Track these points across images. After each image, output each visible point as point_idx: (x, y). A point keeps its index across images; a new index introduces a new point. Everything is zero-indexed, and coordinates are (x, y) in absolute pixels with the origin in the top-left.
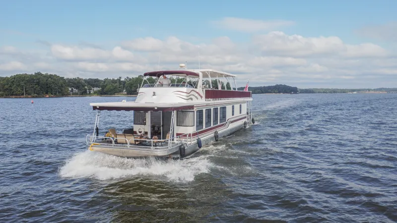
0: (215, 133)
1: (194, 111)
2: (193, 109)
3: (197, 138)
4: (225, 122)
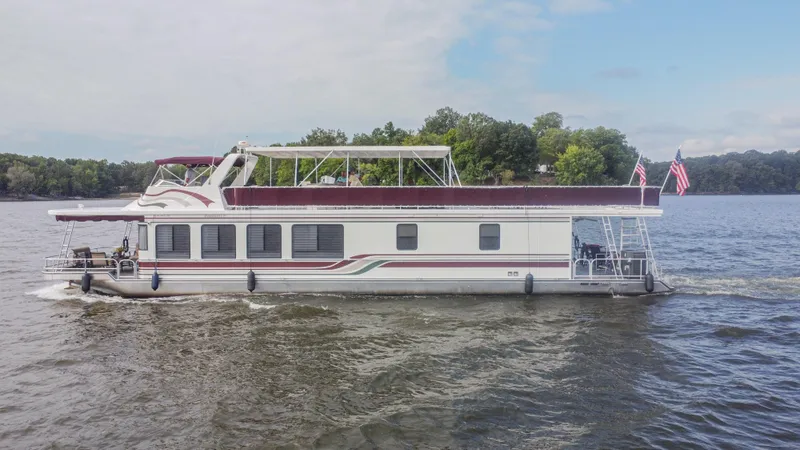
2: (143, 221)
4: (339, 261)
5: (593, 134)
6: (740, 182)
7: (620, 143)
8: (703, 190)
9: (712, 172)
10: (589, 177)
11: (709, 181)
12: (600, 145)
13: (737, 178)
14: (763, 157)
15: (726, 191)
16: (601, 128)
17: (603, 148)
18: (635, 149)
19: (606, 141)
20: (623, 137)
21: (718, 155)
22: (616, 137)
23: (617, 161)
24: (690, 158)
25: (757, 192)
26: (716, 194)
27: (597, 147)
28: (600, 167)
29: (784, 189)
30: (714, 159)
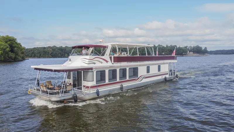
0: (121, 85)
1: (93, 71)
2: (92, 70)
3: (96, 89)
4: (137, 78)
5: (5, 38)
6: (52, 54)
7: (15, 41)
8: (42, 57)
9: (44, 51)
10: (4, 52)
11: (43, 54)
12: (8, 42)
13: (51, 53)
14: (57, 48)
15: (48, 57)
16: (7, 36)
17: (9, 42)
18: (20, 44)
19: (10, 40)
20: (16, 39)
21: (45, 47)
22: (14, 39)
23: (14, 47)
24: (37, 47)
25: (56, 57)
26: (46, 58)
27: (6, 42)
28: (8, 49)
29: (62, 56)
30: (45, 48)
